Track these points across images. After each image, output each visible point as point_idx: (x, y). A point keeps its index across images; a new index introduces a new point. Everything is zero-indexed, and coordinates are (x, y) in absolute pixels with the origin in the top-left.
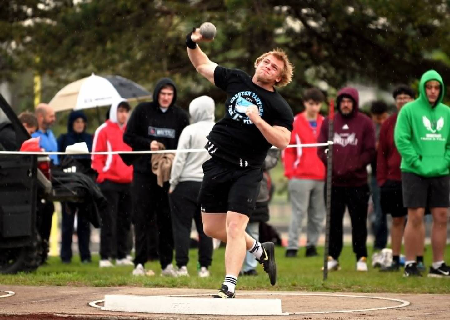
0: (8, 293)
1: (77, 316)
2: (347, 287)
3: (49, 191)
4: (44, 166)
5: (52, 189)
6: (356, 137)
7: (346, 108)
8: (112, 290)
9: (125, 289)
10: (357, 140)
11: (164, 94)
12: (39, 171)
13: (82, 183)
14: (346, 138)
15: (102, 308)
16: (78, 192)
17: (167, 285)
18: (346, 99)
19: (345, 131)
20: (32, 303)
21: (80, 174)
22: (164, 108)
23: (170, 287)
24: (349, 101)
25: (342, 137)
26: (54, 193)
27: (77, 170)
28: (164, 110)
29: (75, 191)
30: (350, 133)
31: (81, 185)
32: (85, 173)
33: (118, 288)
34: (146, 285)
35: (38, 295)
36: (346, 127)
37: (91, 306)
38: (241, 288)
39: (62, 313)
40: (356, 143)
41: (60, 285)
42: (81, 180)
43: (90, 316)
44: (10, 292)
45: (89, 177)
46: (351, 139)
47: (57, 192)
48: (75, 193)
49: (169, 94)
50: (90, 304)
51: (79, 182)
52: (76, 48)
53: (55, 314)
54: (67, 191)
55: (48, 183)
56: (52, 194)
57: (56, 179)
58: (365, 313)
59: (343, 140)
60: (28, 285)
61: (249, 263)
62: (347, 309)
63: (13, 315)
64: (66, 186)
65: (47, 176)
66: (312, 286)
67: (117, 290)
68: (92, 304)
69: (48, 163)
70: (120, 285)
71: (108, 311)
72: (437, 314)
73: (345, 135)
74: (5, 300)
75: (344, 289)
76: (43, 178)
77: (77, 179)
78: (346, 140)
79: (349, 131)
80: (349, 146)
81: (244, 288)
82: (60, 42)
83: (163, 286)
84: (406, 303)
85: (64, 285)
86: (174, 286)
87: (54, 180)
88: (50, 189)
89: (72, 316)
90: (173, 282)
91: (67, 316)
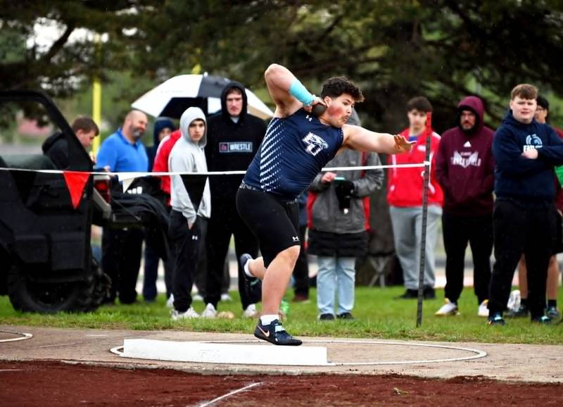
0: (25, 336)
1: (87, 363)
2: (429, 335)
3: (108, 216)
4: (102, 186)
5: (112, 213)
6: (479, 157)
7: (467, 122)
8: (149, 334)
9: (168, 333)
10: (480, 160)
11: (231, 100)
12: (95, 190)
13: (148, 208)
14: (467, 157)
15: (122, 354)
16: (142, 218)
17: (219, 329)
18: (466, 112)
19: (467, 150)
20: (45, 348)
21: (147, 196)
22: (235, 116)
23: (222, 331)
24: (469, 115)
25: (463, 157)
26: (114, 219)
27: (143, 192)
28: (235, 120)
29: (138, 215)
30: (473, 152)
31: (146, 209)
32: (153, 195)
33: (161, 331)
34: (195, 329)
35: (58, 339)
36: (468, 144)
37: (111, 352)
38: (305, 333)
39: (71, 360)
40: (479, 164)
41: (93, 328)
42: (147, 203)
43: (103, 364)
44: (27, 335)
45: (157, 200)
46: (473, 159)
47: (118, 217)
48: (139, 219)
49: (237, 99)
50: (111, 350)
51: (144, 206)
52: (181, 45)
53: (62, 361)
54: (129, 216)
55: (107, 206)
56: (111, 219)
57: (117, 201)
58: (425, 364)
59: (464, 160)
60: (56, 327)
61: (342, 305)
62: (407, 360)
63: (15, 361)
64: (127, 210)
65: (106, 197)
66: (389, 332)
67: (155, 334)
68: (114, 350)
69: (108, 183)
70: (164, 328)
71: (128, 358)
72: (509, 367)
73: (466, 154)
74: (16, 344)
75: (426, 337)
76: (101, 201)
77: (142, 202)
78: (467, 161)
79: (472, 150)
80: (472, 167)
81: (307, 334)
82: (163, 36)
83: (214, 331)
84: (483, 354)
85: (98, 327)
86: (227, 331)
87: (115, 203)
88: (109, 214)
89: (82, 363)
90: (226, 325)
91: (75, 363)
